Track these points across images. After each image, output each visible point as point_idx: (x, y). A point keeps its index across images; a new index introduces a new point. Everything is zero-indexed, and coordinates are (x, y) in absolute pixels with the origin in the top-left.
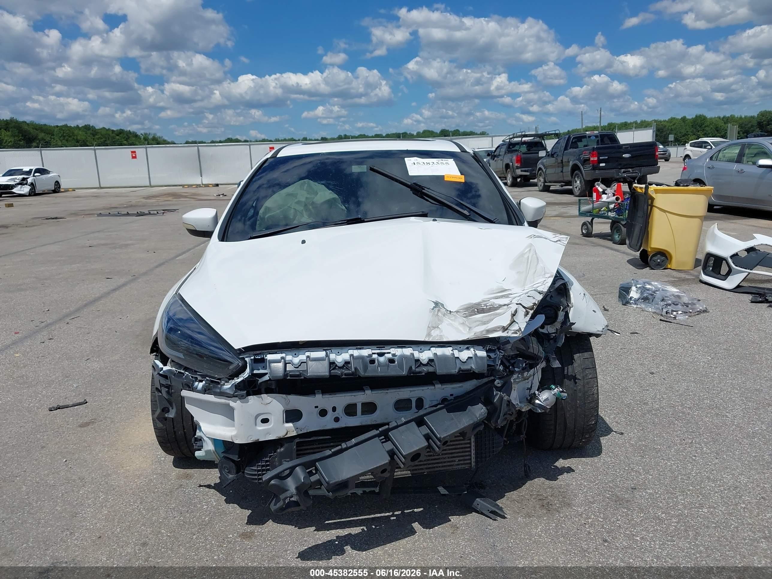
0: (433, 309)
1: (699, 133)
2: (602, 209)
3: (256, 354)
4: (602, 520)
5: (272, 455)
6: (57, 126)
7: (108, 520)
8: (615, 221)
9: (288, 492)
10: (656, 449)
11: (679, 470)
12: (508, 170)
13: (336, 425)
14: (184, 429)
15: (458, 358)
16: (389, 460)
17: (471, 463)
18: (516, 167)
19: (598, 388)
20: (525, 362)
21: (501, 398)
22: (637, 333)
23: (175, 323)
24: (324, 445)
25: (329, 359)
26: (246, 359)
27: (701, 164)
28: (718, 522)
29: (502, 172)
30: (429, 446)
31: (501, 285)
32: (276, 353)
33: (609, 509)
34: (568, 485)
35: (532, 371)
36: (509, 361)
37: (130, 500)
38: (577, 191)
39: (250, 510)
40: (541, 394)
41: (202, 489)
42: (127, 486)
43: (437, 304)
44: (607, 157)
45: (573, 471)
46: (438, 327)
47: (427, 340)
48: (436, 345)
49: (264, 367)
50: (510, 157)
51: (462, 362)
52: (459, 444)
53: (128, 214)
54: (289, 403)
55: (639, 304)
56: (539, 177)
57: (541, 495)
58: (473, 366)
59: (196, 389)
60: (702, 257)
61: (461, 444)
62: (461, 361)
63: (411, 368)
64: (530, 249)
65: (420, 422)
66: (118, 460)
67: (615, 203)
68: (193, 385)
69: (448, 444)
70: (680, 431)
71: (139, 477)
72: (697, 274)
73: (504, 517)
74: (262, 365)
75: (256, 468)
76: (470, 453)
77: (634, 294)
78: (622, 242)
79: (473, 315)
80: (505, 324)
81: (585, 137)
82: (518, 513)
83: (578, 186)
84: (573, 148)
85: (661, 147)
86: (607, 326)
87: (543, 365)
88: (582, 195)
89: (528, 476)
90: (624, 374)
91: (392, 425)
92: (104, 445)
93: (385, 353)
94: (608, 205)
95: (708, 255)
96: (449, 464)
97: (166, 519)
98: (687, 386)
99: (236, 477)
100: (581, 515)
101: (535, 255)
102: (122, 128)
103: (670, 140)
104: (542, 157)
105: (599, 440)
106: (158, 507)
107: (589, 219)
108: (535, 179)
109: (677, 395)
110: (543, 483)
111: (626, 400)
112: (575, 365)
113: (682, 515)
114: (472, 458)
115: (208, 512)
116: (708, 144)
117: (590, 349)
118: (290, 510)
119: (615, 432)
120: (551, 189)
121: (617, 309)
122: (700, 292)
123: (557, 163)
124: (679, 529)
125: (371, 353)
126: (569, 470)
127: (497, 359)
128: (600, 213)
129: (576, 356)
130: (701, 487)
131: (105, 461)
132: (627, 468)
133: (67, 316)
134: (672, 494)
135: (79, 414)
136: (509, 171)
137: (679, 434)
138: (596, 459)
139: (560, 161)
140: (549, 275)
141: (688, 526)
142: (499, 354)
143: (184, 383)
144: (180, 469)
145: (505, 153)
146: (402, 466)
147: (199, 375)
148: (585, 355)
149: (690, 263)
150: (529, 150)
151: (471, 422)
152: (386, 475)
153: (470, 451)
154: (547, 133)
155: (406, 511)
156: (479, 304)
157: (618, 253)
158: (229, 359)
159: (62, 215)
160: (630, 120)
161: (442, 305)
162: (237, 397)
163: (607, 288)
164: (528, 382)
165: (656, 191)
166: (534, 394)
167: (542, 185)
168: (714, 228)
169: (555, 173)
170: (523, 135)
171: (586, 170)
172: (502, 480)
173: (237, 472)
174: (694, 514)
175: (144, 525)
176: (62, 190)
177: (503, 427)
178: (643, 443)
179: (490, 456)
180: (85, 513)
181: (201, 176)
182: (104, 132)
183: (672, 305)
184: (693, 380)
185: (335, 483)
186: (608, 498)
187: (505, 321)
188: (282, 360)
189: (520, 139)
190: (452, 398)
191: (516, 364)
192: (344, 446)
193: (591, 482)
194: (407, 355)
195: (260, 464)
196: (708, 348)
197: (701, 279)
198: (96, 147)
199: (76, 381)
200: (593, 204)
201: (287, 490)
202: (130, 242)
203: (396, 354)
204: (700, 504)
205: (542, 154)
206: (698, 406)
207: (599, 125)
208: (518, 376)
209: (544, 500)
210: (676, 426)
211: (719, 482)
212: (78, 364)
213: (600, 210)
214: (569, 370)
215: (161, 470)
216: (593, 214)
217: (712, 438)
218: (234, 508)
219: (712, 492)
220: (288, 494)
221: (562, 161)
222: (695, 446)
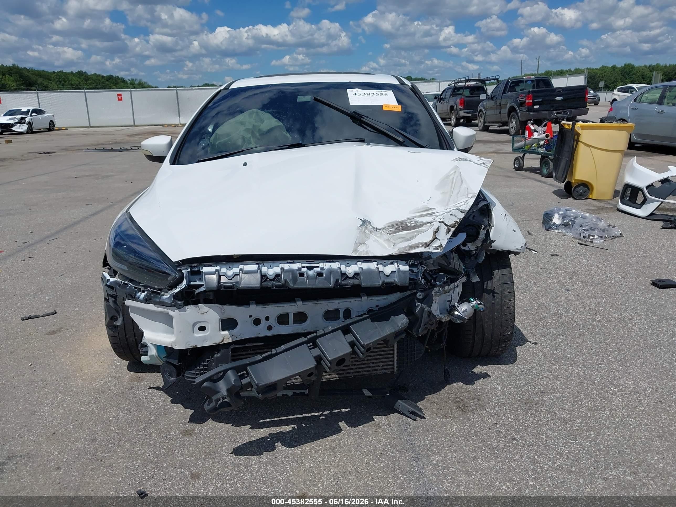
0: (360, 226)
1: (627, 81)
2: (533, 146)
3: (192, 267)
4: (512, 421)
5: (210, 360)
6: (54, 72)
7: (63, 418)
8: (544, 156)
9: (220, 393)
10: (566, 357)
11: (585, 376)
12: (453, 111)
13: (269, 333)
14: (135, 337)
15: (382, 272)
16: (315, 365)
17: (393, 368)
18: (459, 109)
19: (515, 302)
20: (447, 276)
21: (422, 309)
22: (556, 255)
23: (121, 238)
24: (255, 352)
25: (261, 272)
26: (183, 271)
27: (625, 105)
28: (618, 423)
29: (447, 113)
30: (354, 352)
31: (426, 204)
32: (211, 266)
33: (519, 411)
34: (484, 389)
35: (452, 286)
36: (431, 276)
37: (85, 400)
38: (512, 131)
39: (192, 410)
40: (460, 306)
41: (151, 391)
42: (84, 388)
43: (364, 222)
44: (541, 100)
45: (489, 376)
46: (364, 243)
47: (353, 255)
48: (362, 260)
49: (200, 279)
50: (455, 100)
51: (386, 276)
52: (383, 351)
53: (112, 150)
54: (225, 312)
55: (561, 229)
56: (480, 118)
57: (458, 398)
58: (396, 279)
59: (139, 298)
60: (620, 188)
61: (385, 351)
62: (385, 274)
63: (337, 281)
64: (456, 171)
65: (346, 330)
66: (78, 365)
67: (545, 140)
68: (135, 295)
69: (371, 351)
70: (589, 341)
71: (95, 379)
72: (615, 203)
73: (423, 418)
74: (199, 277)
75: (195, 372)
76: (393, 359)
77: (556, 220)
78: (549, 176)
79: (398, 232)
80: (428, 240)
81: (522, 81)
82: (436, 414)
83: (514, 126)
84: (511, 92)
85: (592, 92)
86: (525, 245)
87: (464, 279)
88: (517, 134)
89: (447, 381)
90: (542, 291)
91: (319, 334)
92: (67, 351)
93: (314, 267)
94: (539, 142)
95: (626, 186)
96: (373, 369)
97: (116, 417)
98: (598, 302)
99: (177, 379)
100: (493, 416)
101: (459, 177)
102: (112, 75)
103: (600, 86)
104: (483, 100)
105: (515, 349)
106: (110, 407)
107: (521, 155)
108: (476, 120)
109: (589, 310)
110: (461, 388)
111: (542, 314)
112: (494, 280)
113: (585, 416)
114: (395, 364)
115: (155, 412)
116: (633, 90)
117: (509, 266)
118: (222, 410)
119: (530, 342)
120: (489, 129)
121: (540, 234)
122: (617, 219)
123: (496, 106)
124: (582, 429)
125: (301, 267)
126: (486, 376)
127: (419, 273)
128: (531, 149)
129: (495, 272)
130: (605, 392)
131: (67, 365)
132: (538, 374)
133: (48, 237)
134: (577, 397)
135: (48, 323)
136: (453, 113)
137: (588, 345)
138: (511, 366)
139: (498, 104)
140: (471, 195)
141: (591, 426)
142: (422, 269)
143: (128, 293)
144: (133, 373)
145: (451, 96)
146: (328, 370)
147: (142, 286)
148: (504, 271)
149: (610, 193)
150: (472, 94)
151: (393, 331)
152: (313, 378)
153: (393, 357)
154: (489, 78)
155: (334, 411)
156: (404, 222)
157: (546, 185)
158: (168, 271)
159: (54, 150)
160: (565, 68)
161: (370, 223)
162: (175, 306)
163: (533, 215)
164: (449, 295)
165: (582, 128)
166: (454, 306)
167: (482, 125)
168: (633, 161)
169: (494, 114)
170: (466, 80)
171: (521, 112)
172: (424, 384)
173: (178, 375)
174: (596, 415)
175: (95, 422)
176: (56, 129)
177: (424, 336)
178: (555, 352)
179: (411, 363)
180: (43, 412)
181: (179, 117)
182: (94, 78)
183: (589, 230)
184: (604, 296)
185: (264, 385)
186: (519, 401)
187: (427, 237)
188: (217, 272)
189: (464, 84)
190: (377, 309)
191: (438, 278)
192: (274, 351)
193: (505, 387)
194: (335, 269)
195: (198, 368)
196: (620, 268)
197: (619, 207)
198: (86, 90)
199: (49, 294)
200: (525, 140)
201: (219, 392)
202: (112, 174)
203: (324, 268)
204: (603, 407)
205: (483, 97)
206: (607, 319)
207: (536, 72)
208: (439, 289)
209: (461, 402)
210: (585, 337)
211: (621, 387)
212: (53, 279)
213: (531, 147)
214: (489, 285)
215: (116, 373)
216: (524, 150)
217: (618, 348)
218: (179, 408)
219: (614, 396)
220: (219, 395)
221: (500, 103)
222: (602, 355)
